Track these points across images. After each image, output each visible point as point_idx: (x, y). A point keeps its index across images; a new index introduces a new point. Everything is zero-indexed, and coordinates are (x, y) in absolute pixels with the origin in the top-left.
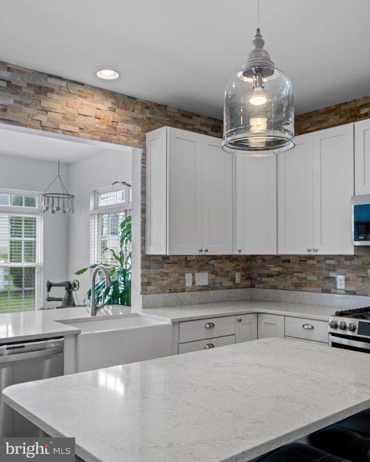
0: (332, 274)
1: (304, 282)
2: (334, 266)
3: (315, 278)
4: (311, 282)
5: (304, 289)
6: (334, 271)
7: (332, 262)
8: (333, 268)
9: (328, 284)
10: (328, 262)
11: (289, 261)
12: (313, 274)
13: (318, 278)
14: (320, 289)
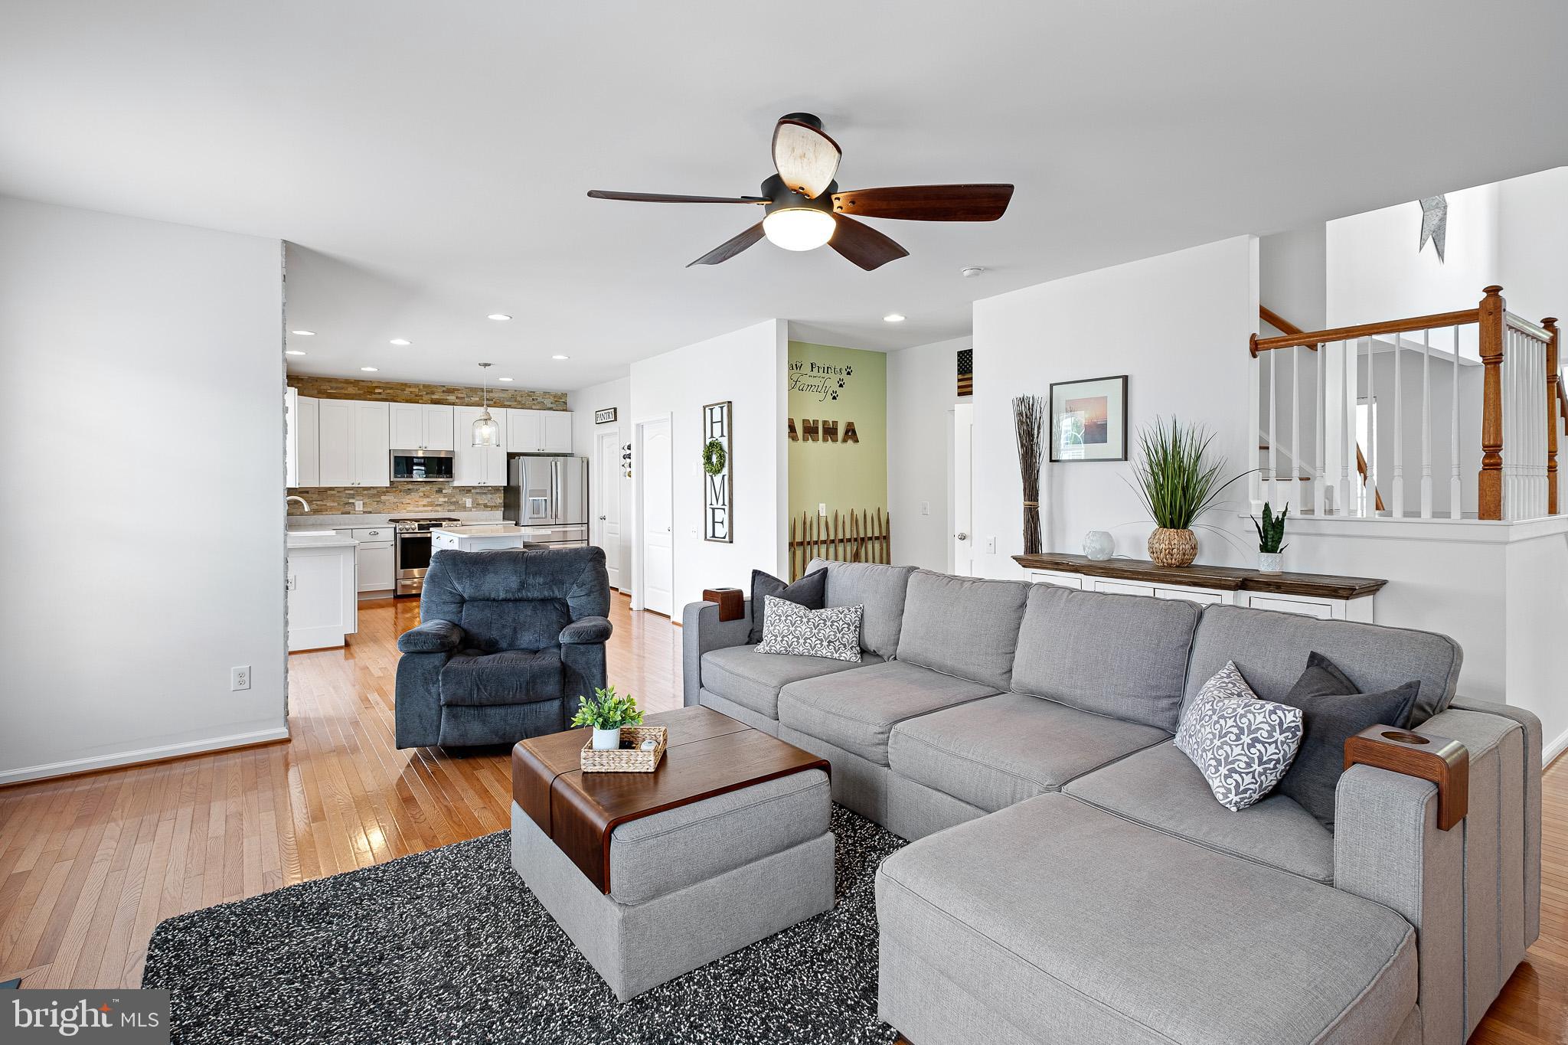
0: (351, 501)
1: (323, 507)
2: (353, 494)
3: (336, 504)
4: (332, 508)
5: (324, 513)
6: (353, 498)
7: (352, 492)
8: (352, 496)
9: (348, 508)
10: (347, 492)
11: (307, 492)
12: (334, 501)
13: (339, 504)
14: (340, 512)
